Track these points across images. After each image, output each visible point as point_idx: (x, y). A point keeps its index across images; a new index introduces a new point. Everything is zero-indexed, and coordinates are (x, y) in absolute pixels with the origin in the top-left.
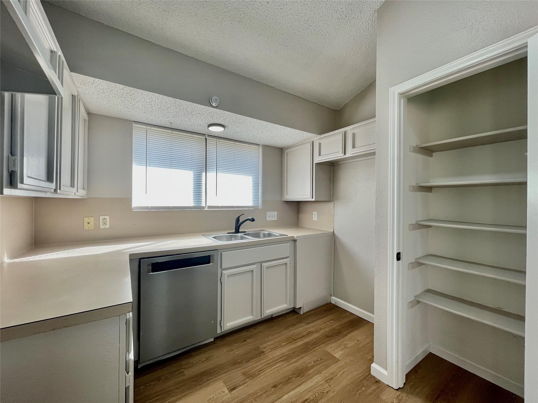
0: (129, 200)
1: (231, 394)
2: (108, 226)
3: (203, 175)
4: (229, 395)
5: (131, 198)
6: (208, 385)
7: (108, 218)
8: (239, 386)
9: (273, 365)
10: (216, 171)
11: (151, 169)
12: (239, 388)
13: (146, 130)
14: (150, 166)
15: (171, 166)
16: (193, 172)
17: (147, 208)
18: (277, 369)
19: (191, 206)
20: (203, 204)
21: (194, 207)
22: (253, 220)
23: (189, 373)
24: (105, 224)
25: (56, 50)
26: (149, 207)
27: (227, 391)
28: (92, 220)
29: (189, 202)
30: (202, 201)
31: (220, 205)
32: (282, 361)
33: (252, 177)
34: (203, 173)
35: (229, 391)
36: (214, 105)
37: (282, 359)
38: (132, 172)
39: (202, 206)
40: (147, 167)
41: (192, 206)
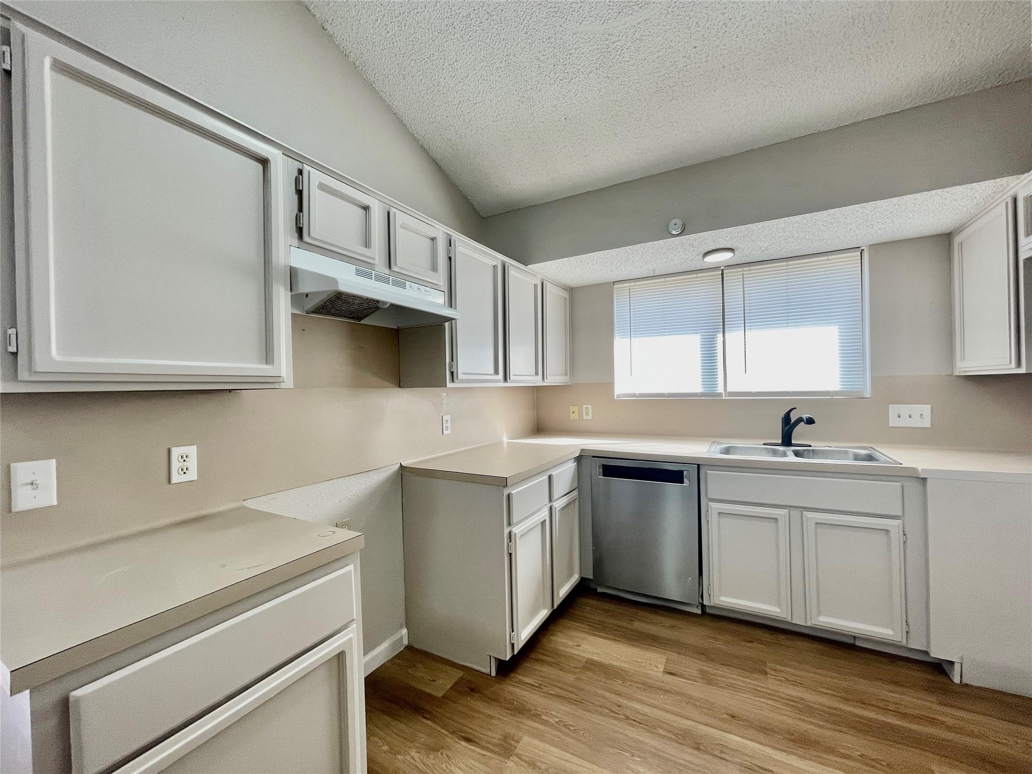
0: (611, 385)
1: (663, 675)
2: (590, 417)
3: (718, 338)
4: (660, 675)
5: (613, 383)
6: (647, 649)
7: (590, 407)
8: (680, 676)
9: (763, 697)
10: (743, 328)
11: (636, 341)
12: (680, 679)
13: (630, 289)
14: (636, 337)
15: (665, 332)
16: (701, 335)
17: (634, 395)
18: (764, 705)
19: (698, 392)
20: (720, 389)
21: (702, 395)
22: (810, 421)
23: (638, 625)
24: (587, 414)
25: (496, 264)
26: (636, 394)
27: (662, 670)
28: (576, 409)
29: (694, 384)
30: (717, 384)
31: (753, 390)
32: (786, 704)
33: (837, 327)
34: (718, 335)
35: (664, 671)
36: (674, 232)
37: (787, 702)
38: (613, 348)
39: (718, 392)
40: (632, 338)
41: (700, 393)
